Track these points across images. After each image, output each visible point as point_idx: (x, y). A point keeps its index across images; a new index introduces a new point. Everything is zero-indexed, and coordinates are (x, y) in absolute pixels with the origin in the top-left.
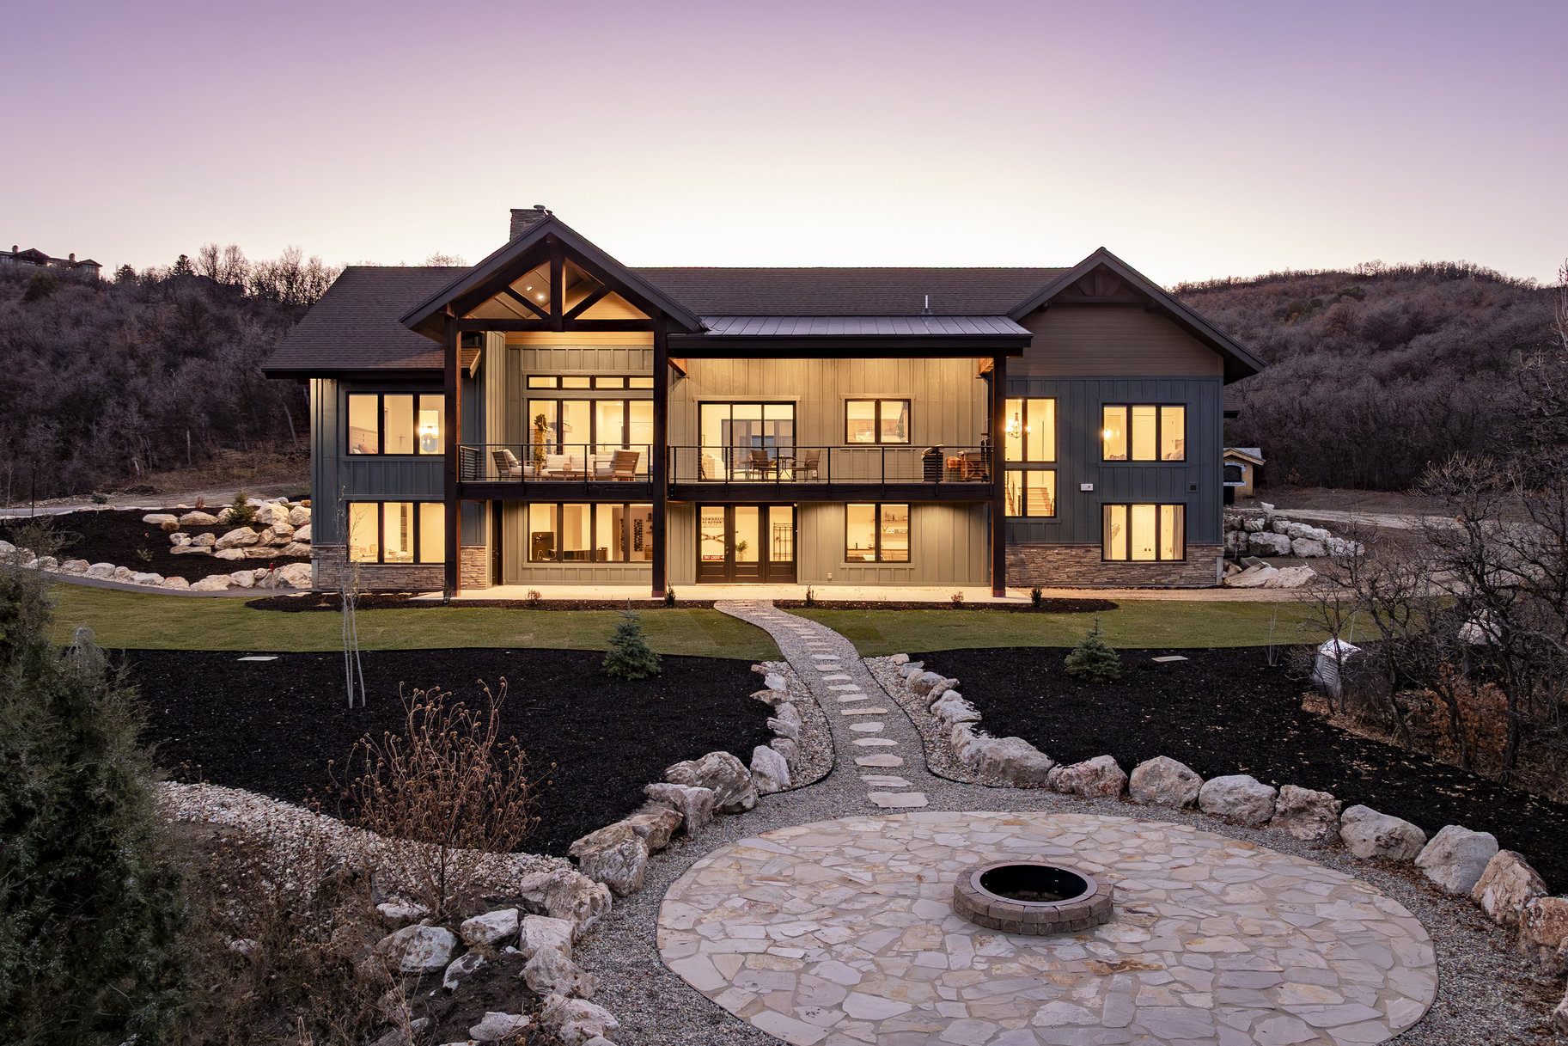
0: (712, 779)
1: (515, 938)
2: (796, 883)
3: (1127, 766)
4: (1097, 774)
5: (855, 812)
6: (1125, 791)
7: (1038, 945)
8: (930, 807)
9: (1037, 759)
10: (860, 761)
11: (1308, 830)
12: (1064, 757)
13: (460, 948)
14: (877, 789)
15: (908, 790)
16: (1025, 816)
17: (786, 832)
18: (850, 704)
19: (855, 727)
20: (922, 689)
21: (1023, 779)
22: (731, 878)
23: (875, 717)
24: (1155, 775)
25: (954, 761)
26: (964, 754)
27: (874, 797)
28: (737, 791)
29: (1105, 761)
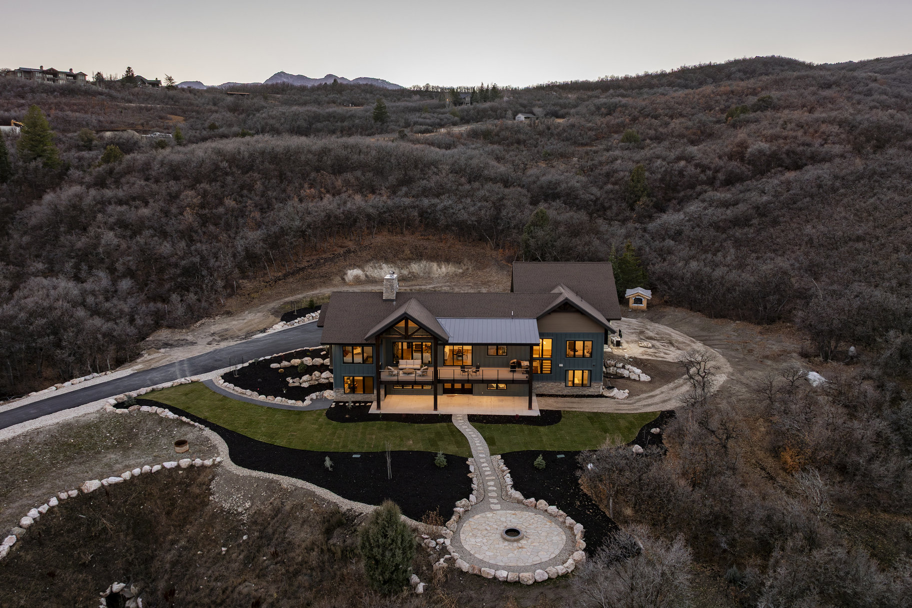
0: (463, 506)
1: (444, 543)
2: (479, 530)
3: (537, 500)
4: (531, 502)
5: (488, 511)
6: (536, 506)
7: (511, 543)
8: (501, 510)
9: (522, 497)
10: (489, 495)
11: (561, 520)
12: (527, 497)
13: (437, 544)
14: (492, 503)
15: (497, 504)
16: (517, 512)
17: (477, 517)
18: (488, 475)
19: (489, 483)
20: (503, 471)
21: (519, 502)
22: (469, 529)
23: (492, 480)
24: (541, 504)
25: (507, 495)
26: (509, 493)
27: (492, 506)
28: (468, 508)
29: (533, 499)
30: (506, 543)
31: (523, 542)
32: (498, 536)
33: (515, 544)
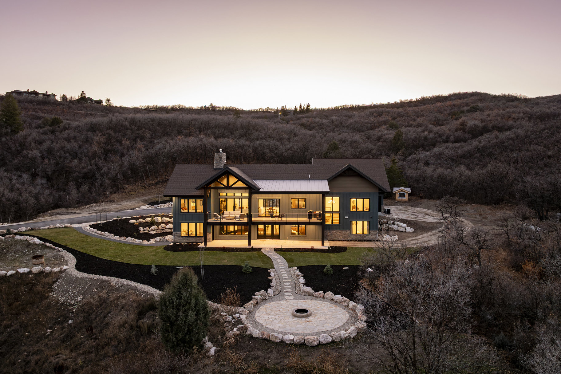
0: (261, 295)
1: (239, 317)
2: (272, 311)
3: (325, 293)
4: (320, 294)
5: (283, 300)
6: (324, 297)
7: (300, 319)
8: (294, 299)
9: (312, 291)
10: (285, 290)
11: (345, 304)
12: (316, 291)
13: (233, 318)
15: (291, 296)
16: (307, 301)
17: (272, 303)
18: (285, 279)
19: (285, 284)
20: (298, 276)
21: (310, 294)
22: (264, 310)
23: (289, 282)
24: (328, 294)
25: (300, 290)
26: (302, 289)
27: (286, 297)
28: (265, 297)
29: (321, 292)
30: (296, 319)
31: (310, 318)
32: (289, 314)
33: (304, 319)
